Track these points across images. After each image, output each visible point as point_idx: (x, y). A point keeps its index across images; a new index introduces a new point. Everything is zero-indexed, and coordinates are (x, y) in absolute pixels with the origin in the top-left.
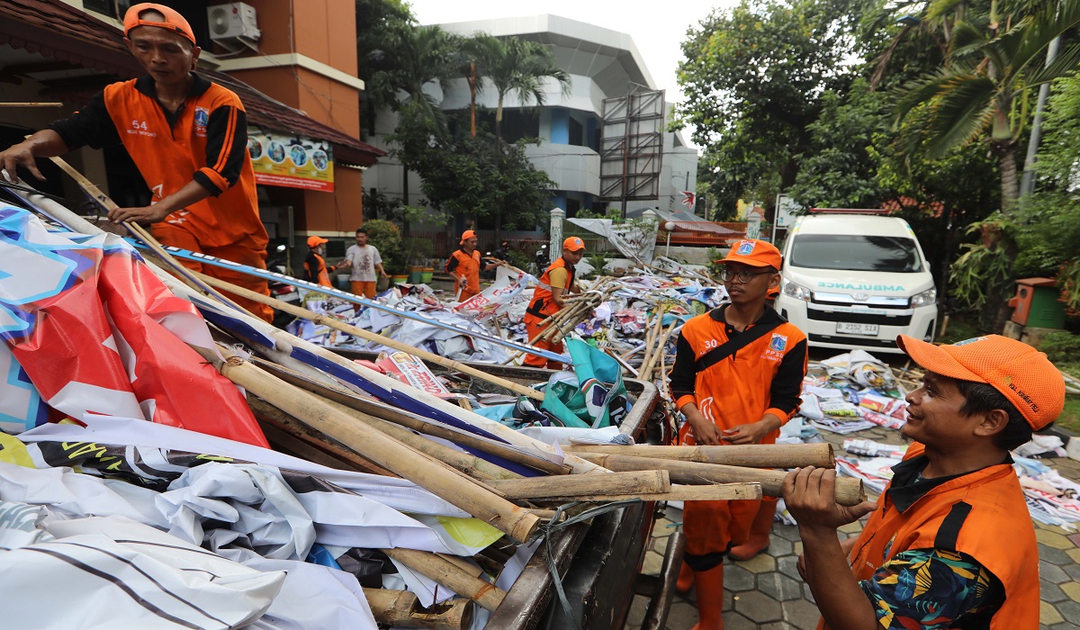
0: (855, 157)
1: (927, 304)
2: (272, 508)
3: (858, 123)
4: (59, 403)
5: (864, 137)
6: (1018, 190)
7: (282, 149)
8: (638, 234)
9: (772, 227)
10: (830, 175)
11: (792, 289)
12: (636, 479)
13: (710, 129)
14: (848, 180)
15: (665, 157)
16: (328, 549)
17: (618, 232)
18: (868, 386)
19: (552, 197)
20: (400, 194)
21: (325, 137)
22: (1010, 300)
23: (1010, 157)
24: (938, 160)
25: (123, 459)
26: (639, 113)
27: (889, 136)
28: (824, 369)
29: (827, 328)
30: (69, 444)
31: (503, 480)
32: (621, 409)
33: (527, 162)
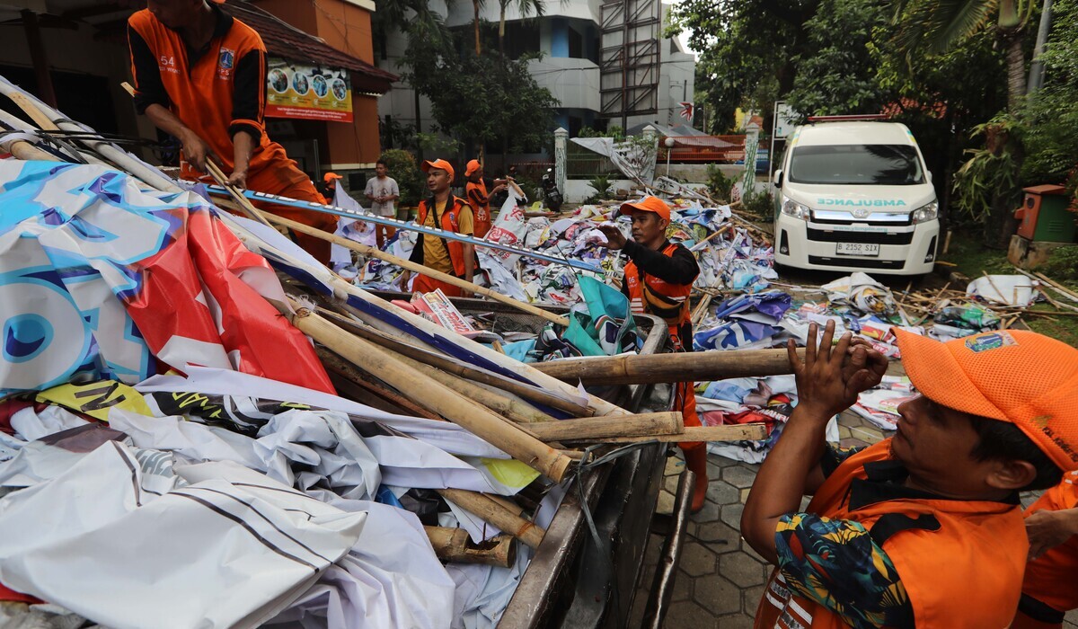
0: (853, 57)
1: (930, 220)
2: (344, 452)
3: (857, 17)
4: (166, 356)
5: (863, 32)
6: (1026, 85)
7: (305, 80)
8: (639, 152)
9: (771, 138)
10: (828, 77)
11: (791, 208)
12: (653, 421)
13: (707, 33)
14: (847, 82)
15: (663, 68)
16: (392, 489)
17: (619, 151)
18: (869, 312)
19: (555, 116)
20: (412, 120)
21: (343, 64)
22: (1017, 211)
23: (1018, 47)
24: (942, 54)
25: (222, 407)
26: (636, 18)
27: (889, 29)
28: (825, 294)
29: (827, 249)
30: (178, 394)
31: (537, 423)
32: (632, 344)
33: (530, 80)
